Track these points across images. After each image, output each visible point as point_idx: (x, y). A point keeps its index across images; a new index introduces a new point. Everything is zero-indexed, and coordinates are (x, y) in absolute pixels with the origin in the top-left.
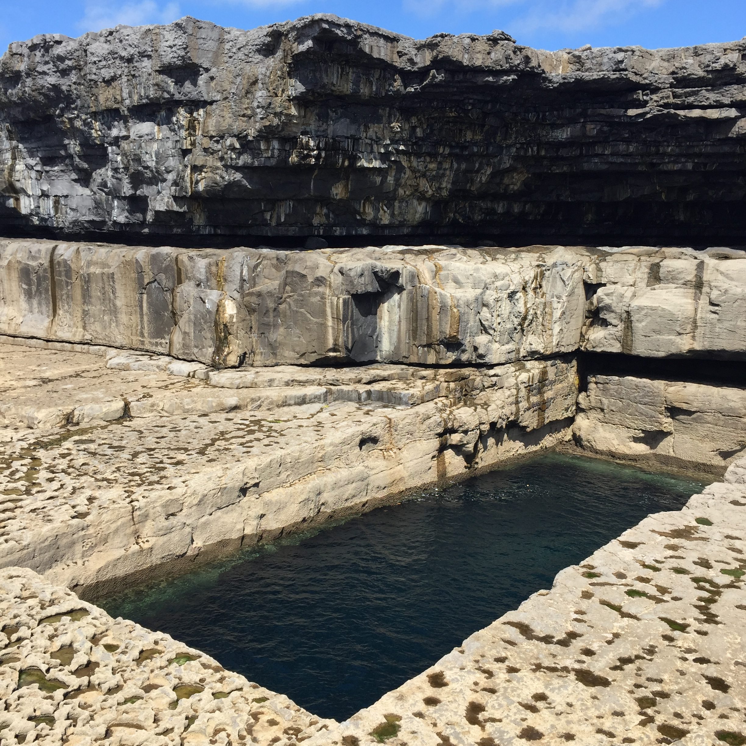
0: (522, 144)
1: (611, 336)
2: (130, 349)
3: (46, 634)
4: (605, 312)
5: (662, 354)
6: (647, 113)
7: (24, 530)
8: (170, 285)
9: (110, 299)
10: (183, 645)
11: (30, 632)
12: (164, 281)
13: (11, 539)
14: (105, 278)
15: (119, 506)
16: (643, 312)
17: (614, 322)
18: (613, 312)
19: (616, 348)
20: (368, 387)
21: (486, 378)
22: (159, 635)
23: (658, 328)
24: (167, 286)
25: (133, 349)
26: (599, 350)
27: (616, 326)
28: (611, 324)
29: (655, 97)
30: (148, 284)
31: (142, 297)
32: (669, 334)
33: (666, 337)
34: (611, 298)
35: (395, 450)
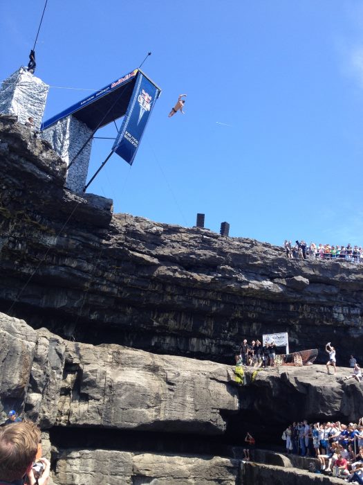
0: (15, 238)
1: (94, 409)
4: (88, 387)
5: (134, 425)
6: (110, 245)
16: (124, 387)
17: (98, 396)
18: (96, 387)
19: (97, 420)
23: (133, 402)
26: (81, 423)
27: (98, 400)
28: (92, 398)
29: (115, 237)
32: (141, 407)
33: (139, 410)
34: (95, 374)
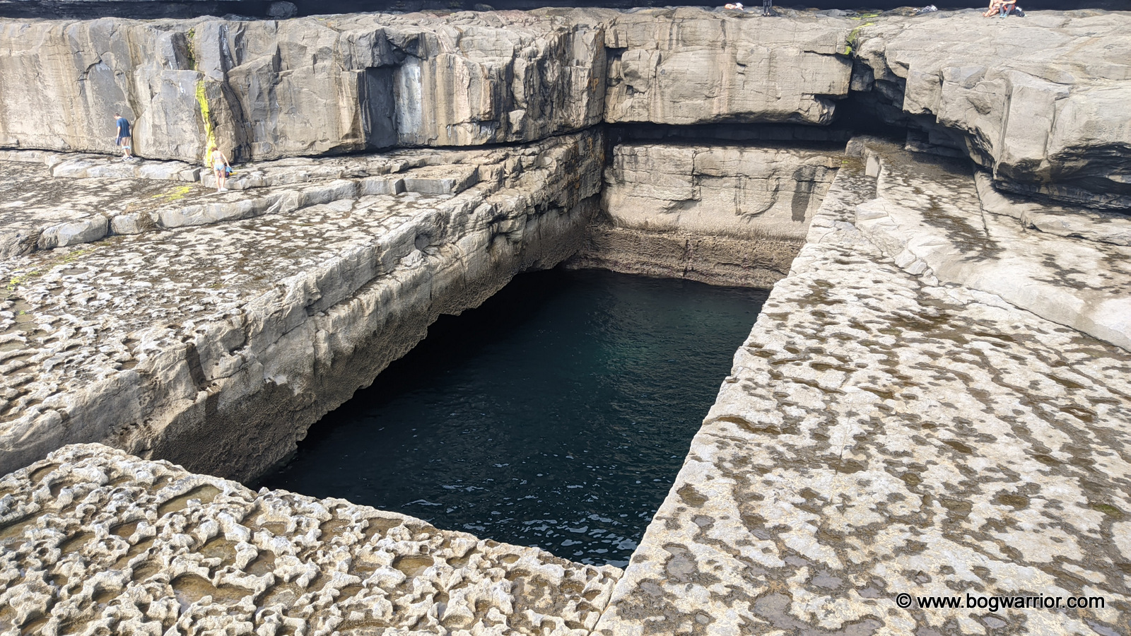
1: (638, 104)
2: (76, 151)
3: (178, 528)
4: (631, 78)
7: (60, 394)
8: (122, 67)
9: (37, 90)
10: (372, 509)
11: (154, 528)
12: (114, 62)
13: (48, 408)
14: (25, 61)
15: (173, 347)
17: (641, 87)
18: (640, 77)
19: (644, 117)
20: (401, 176)
21: (524, 158)
22: (330, 502)
23: (686, 93)
24: (119, 67)
25: (80, 152)
26: (627, 120)
27: (644, 92)
28: (638, 90)
30: (90, 67)
31: (83, 85)
32: (698, 98)
33: (695, 102)
34: (636, 63)
35: (450, 245)
